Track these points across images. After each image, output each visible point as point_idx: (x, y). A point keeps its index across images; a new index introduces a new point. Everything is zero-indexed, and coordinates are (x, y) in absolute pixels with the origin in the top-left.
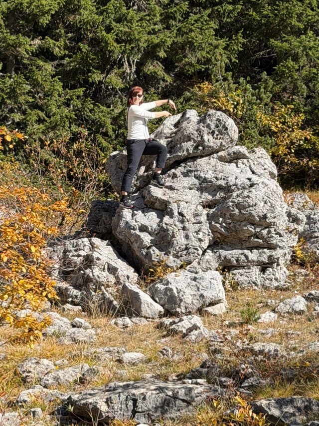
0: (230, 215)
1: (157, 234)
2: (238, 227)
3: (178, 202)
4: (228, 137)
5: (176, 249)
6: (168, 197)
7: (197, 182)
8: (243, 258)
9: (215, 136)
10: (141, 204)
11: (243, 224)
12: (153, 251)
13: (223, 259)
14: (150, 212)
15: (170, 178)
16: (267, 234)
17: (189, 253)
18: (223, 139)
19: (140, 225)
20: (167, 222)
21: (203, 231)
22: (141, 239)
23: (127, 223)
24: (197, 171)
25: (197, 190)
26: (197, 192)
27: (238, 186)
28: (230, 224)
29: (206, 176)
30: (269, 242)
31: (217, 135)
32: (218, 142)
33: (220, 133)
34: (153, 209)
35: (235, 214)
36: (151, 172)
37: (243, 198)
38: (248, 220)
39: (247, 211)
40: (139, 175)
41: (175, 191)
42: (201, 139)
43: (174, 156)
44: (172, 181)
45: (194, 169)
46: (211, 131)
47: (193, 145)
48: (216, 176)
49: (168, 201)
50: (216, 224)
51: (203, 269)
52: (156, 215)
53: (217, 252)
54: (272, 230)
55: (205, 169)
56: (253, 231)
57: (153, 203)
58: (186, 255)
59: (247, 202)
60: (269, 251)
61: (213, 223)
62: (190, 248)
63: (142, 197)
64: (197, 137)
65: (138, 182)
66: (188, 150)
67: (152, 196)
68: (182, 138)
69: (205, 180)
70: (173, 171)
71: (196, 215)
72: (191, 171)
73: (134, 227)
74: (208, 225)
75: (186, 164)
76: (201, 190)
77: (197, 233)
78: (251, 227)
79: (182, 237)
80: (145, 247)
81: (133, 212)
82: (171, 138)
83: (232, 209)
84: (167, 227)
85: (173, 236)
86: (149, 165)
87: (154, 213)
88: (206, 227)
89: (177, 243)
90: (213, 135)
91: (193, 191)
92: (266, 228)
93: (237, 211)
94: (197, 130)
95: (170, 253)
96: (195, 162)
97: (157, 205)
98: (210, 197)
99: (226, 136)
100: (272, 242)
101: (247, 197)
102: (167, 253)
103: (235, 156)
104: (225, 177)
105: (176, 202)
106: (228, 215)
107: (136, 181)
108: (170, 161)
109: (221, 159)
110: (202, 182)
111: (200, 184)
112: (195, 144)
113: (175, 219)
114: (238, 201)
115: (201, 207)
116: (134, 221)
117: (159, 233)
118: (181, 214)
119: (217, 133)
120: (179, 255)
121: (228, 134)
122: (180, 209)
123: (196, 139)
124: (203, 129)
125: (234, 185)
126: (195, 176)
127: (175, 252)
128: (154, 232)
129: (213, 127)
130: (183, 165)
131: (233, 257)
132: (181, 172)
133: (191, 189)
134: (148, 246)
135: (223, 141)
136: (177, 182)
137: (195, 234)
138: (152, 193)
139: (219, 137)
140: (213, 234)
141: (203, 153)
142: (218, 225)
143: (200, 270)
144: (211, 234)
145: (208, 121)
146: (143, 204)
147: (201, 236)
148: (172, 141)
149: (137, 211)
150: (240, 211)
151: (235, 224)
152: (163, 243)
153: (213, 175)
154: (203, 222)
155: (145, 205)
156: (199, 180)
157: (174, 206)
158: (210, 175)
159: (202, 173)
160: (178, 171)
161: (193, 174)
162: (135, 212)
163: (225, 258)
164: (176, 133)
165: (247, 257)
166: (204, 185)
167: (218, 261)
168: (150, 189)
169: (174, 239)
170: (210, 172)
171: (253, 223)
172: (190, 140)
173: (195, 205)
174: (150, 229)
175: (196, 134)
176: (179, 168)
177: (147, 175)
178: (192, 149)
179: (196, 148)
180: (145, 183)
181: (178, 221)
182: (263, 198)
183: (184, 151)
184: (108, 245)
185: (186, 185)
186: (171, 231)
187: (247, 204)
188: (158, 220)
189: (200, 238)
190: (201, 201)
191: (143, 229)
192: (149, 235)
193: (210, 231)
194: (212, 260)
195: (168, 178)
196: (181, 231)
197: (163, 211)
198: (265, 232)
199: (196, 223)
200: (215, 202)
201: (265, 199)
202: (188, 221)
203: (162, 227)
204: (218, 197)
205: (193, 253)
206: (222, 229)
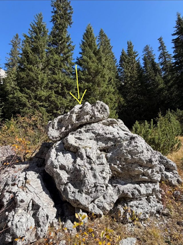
0: (125, 159)
1: (72, 173)
2: (130, 167)
3: (85, 148)
4: (107, 113)
5: (87, 188)
6: (78, 144)
7: (94, 135)
8: (137, 192)
9: (100, 113)
10: (62, 148)
11: (134, 166)
12: (69, 187)
13: (121, 192)
14: (67, 153)
15: (78, 133)
16: (151, 173)
17: (97, 190)
18: (104, 114)
19: (60, 164)
20: (79, 164)
21: (106, 171)
22: (61, 177)
23: (52, 162)
24: (93, 129)
25: (95, 140)
26: (94, 141)
27: (122, 138)
28: (124, 165)
29: (99, 132)
30: (152, 179)
31: (101, 112)
32: (102, 116)
33: (103, 111)
34: (69, 151)
35: (129, 158)
36: (68, 130)
37: (133, 147)
38: (137, 163)
39: (137, 157)
40: (62, 131)
41: (82, 140)
42: (94, 114)
43: (80, 122)
44: (79, 135)
45: (91, 129)
46: (98, 110)
47: (90, 117)
48: (105, 132)
49: (79, 147)
50: (114, 166)
51: (108, 203)
52: (71, 155)
53: (116, 186)
54: (154, 169)
55: (97, 129)
56: (143, 171)
57: (69, 148)
58: (95, 192)
59: (137, 150)
60: (152, 184)
61: (113, 165)
62: (98, 186)
63: (63, 143)
64: (92, 113)
65: (61, 135)
66: (87, 119)
67: (68, 143)
68: (84, 113)
69: (99, 134)
70: (79, 129)
71: (98, 158)
72: (89, 130)
73: (56, 166)
74: (109, 166)
75: (86, 126)
76: (97, 140)
77: (102, 172)
78: (141, 168)
79: (91, 176)
80: (63, 184)
81: (57, 153)
82: (78, 113)
83: (126, 155)
84: (79, 168)
85: (85, 176)
86: (67, 127)
87: (69, 154)
88: (107, 168)
89: (88, 183)
90: (99, 112)
91: (92, 140)
92: (150, 168)
93: (129, 156)
94: (91, 110)
95: (83, 191)
96: (91, 125)
97: (71, 149)
98: (104, 145)
99: (106, 112)
100: (154, 178)
101: (135, 147)
102: (80, 191)
103: (111, 122)
104: (111, 132)
105: (83, 148)
106: (123, 159)
107: (60, 134)
108: (78, 124)
109: (104, 124)
110: (97, 135)
111: (96, 137)
112: (90, 116)
113: (85, 161)
114: (130, 149)
115: (99, 151)
116: (56, 160)
117: (73, 172)
118: (88, 157)
119: (101, 111)
120: (90, 192)
121: (107, 112)
122: (87, 154)
123: (91, 114)
124: (95, 109)
125: (119, 138)
126: (92, 132)
127: (86, 190)
128: (70, 171)
129: (99, 108)
130: (84, 126)
131: (129, 191)
132: (84, 130)
133: (91, 139)
134: (66, 182)
135: (104, 115)
136: (82, 135)
137: (100, 174)
138: (69, 142)
139: (102, 113)
140: (112, 172)
141: (95, 121)
142: (116, 166)
143: (106, 204)
144: (111, 173)
145: (97, 105)
146: (63, 148)
147: (104, 175)
148: (79, 115)
149: (59, 152)
150: (132, 156)
151: (127, 165)
152: (77, 181)
153: (103, 132)
154: (104, 163)
155: (64, 148)
156: (95, 134)
157: (83, 151)
158: (101, 132)
159: (96, 131)
160: (82, 130)
161: (91, 131)
162: (58, 153)
163: (123, 192)
164: (81, 111)
165: (139, 191)
166: (98, 137)
167: (118, 194)
168: (68, 139)
169: (85, 178)
170: (101, 130)
171: (142, 165)
172: (88, 114)
173: (96, 150)
174: (67, 168)
175: (91, 111)
176: (83, 128)
177: (66, 132)
178: (89, 119)
179: (91, 118)
180: (65, 136)
181: (87, 162)
182: (146, 147)
183: (85, 120)
184: (38, 177)
185: (88, 137)
186: (83, 172)
187: (137, 151)
188: (72, 160)
189: (104, 177)
190: (98, 147)
191: (62, 168)
192: (66, 173)
193: (110, 171)
194: (114, 194)
195: (77, 133)
196: (90, 170)
197: (75, 153)
198: (150, 171)
199: (99, 164)
200: (107, 148)
201: (147, 148)
202: (94, 163)
203: (76, 168)
204: (109, 145)
205: (100, 190)
206: (119, 169)
